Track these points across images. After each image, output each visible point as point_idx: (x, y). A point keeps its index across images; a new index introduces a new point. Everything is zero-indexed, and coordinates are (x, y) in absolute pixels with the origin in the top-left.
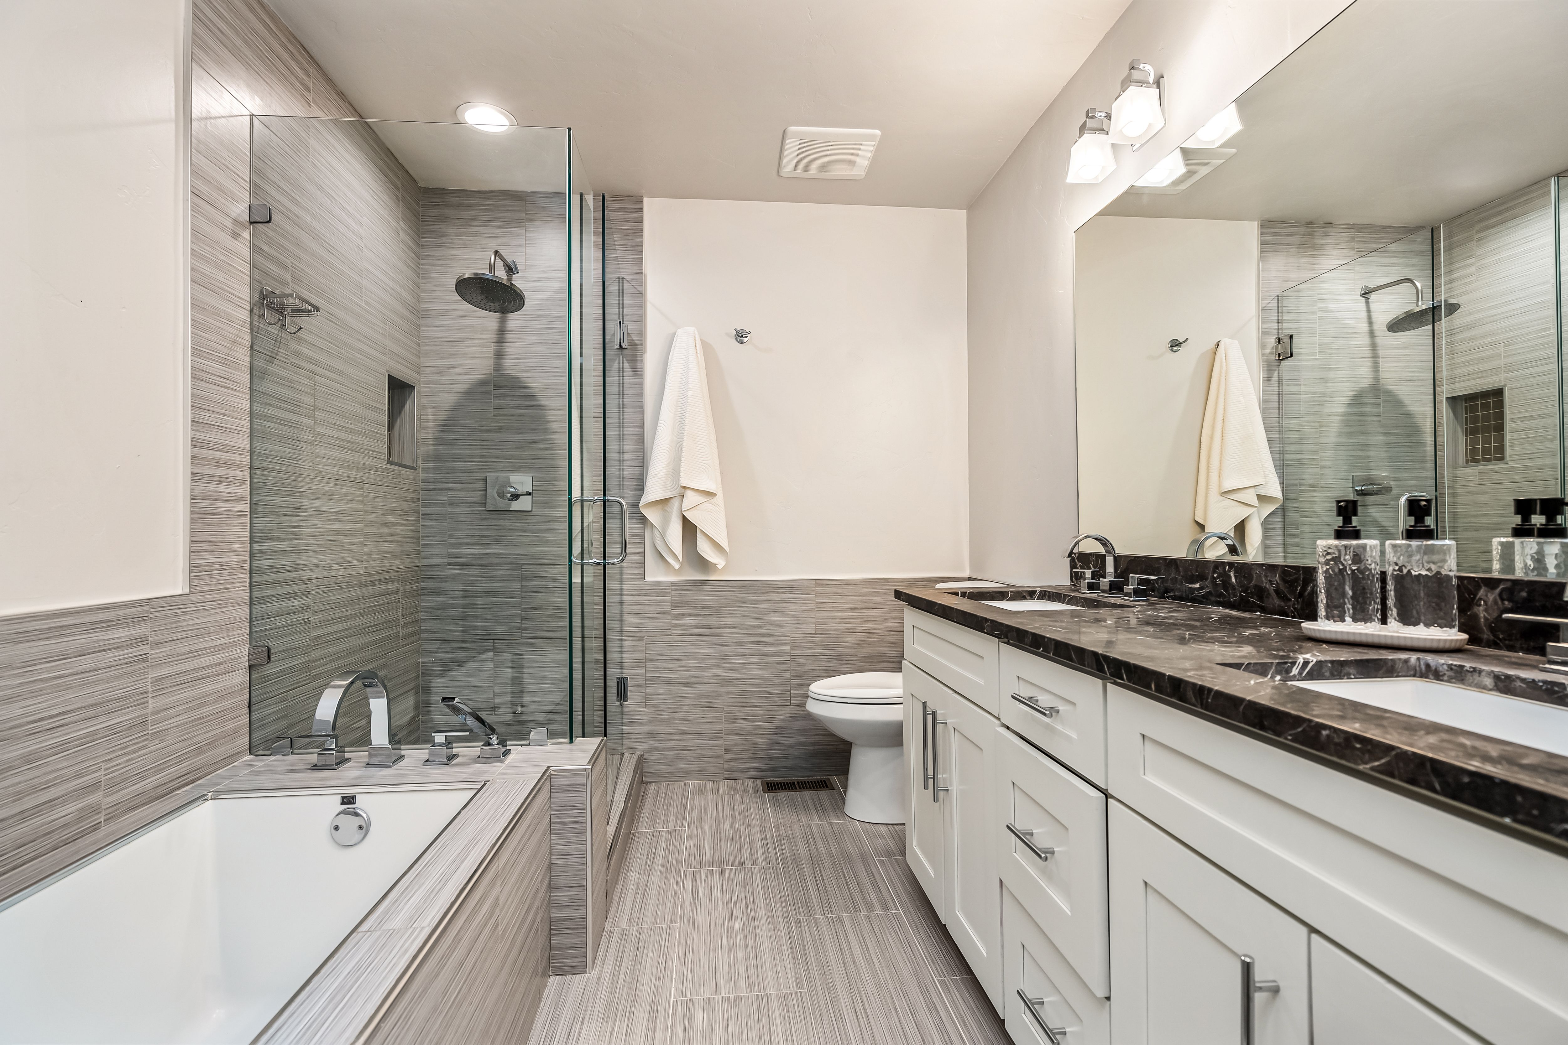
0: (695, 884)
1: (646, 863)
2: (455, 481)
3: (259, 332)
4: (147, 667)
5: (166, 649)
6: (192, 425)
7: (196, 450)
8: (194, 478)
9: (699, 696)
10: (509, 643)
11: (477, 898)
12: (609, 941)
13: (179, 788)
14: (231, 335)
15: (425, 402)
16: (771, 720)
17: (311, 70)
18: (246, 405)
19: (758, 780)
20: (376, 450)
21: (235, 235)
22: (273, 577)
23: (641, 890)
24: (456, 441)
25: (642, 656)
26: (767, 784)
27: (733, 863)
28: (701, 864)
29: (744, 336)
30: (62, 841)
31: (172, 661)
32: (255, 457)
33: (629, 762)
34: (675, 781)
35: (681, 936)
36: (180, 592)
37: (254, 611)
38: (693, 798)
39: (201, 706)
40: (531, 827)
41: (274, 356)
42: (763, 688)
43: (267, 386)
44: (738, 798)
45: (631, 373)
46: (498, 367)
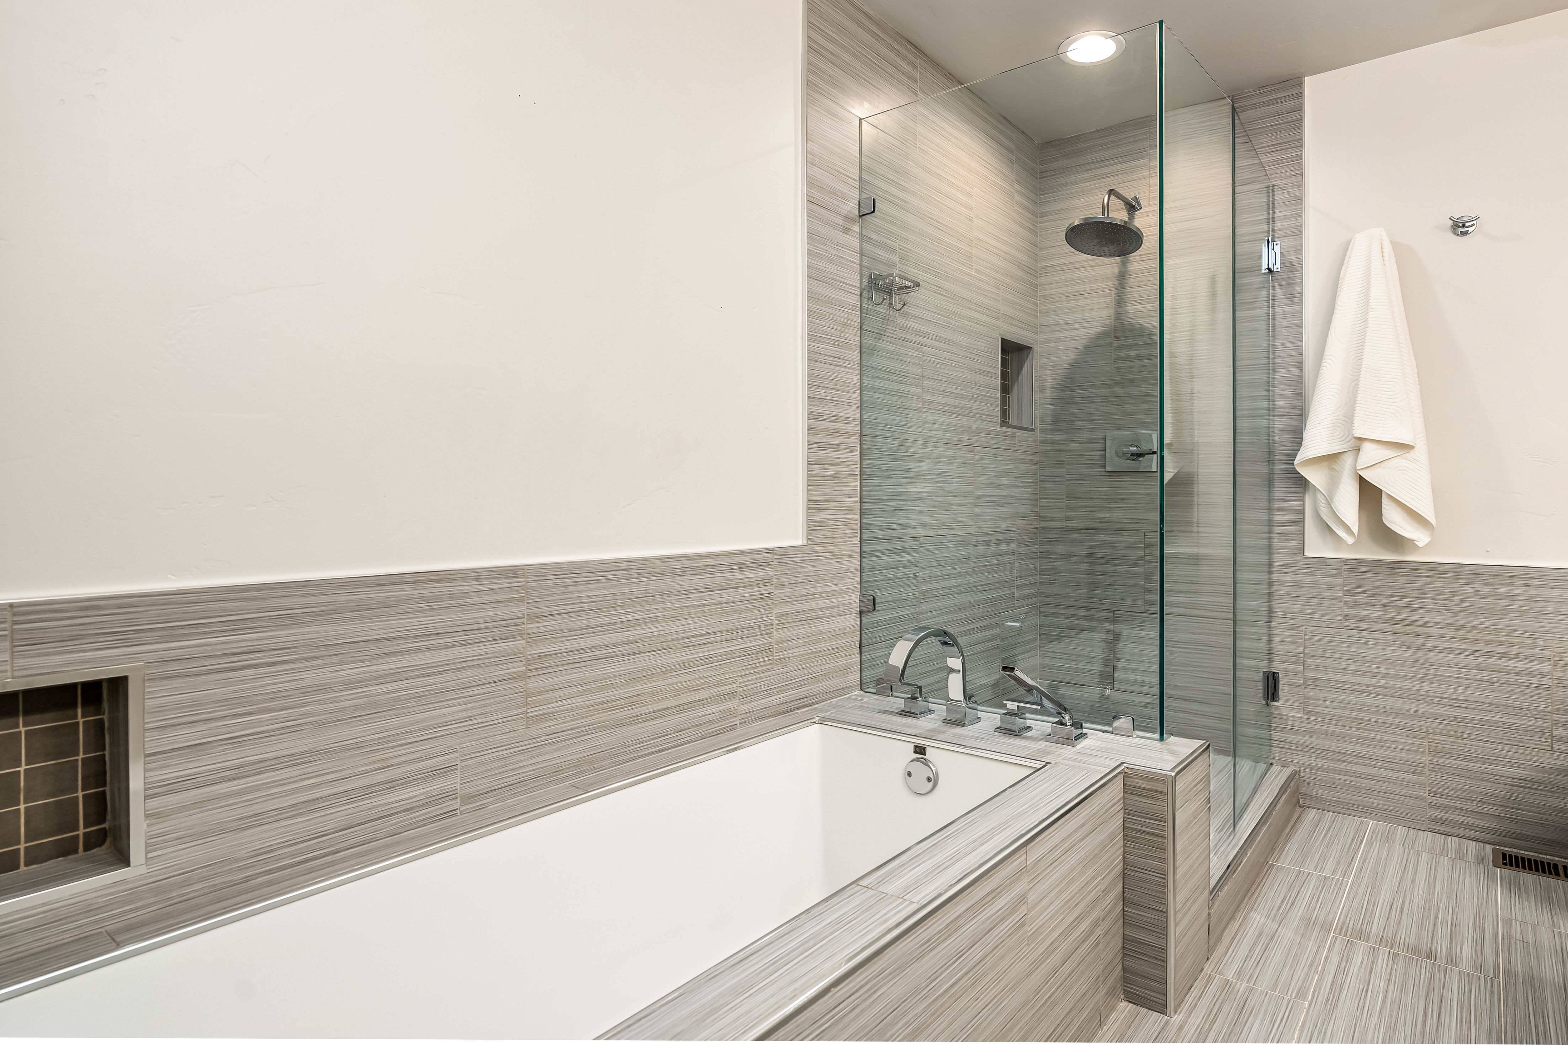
0: (1346, 959)
1: (1280, 908)
2: (1074, 441)
3: (868, 313)
4: (772, 604)
5: (788, 590)
6: (808, 400)
7: (812, 422)
8: (810, 446)
9: (1387, 712)
10: (1130, 615)
11: (988, 889)
12: (1205, 988)
13: (799, 708)
14: (842, 319)
15: (1044, 362)
16: (1515, 766)
17: (918, 62)
18: (856, 379)
19: (1487, 846)
20: (988, 413)
21: (846, 230)
22: (883, 533)
23: (1264, 940)
24: (1074, 400)
25: (1300, 649)
26: (1504, 855)
27: (1415, 950)
28: (1361, 935)
29: (1467, 224)
30: (708, 733)
31: (792, 601)
32: (864, 426)
33: (1276, 777)
34: (1347, 814)
35: (1308, 1020)
36: (800, 543)
37: (864, 563)
38: (1370, 843)
39: (816, 642)
40: (1086, 826)
41: (882, 333)
42: (1499, 718)
43: (876, 361)
44: (1445, 861)
45: (1285, 301)
46: (1119, 316)
